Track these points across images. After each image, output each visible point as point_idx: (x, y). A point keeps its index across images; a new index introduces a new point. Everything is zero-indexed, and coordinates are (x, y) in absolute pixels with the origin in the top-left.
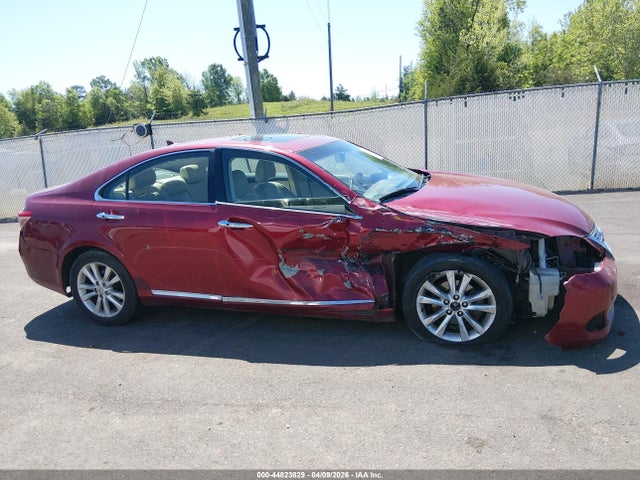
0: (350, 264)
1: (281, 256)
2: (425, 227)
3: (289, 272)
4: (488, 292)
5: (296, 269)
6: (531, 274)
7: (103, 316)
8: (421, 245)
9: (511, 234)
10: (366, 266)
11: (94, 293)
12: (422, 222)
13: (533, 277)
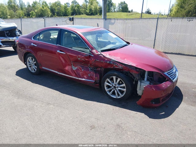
0: (91, 69)
1: (72, 63)
2: (110, 62)
3: (75, 68)
4: (124, 85)
5: (76, 68)
6: (139, 82)
7: (32, 72)
8: (109, 67)
9: (134, 68)
10: (94, 71)
11: (30, 65)
12: (109, 60)
13: (139, 83)
